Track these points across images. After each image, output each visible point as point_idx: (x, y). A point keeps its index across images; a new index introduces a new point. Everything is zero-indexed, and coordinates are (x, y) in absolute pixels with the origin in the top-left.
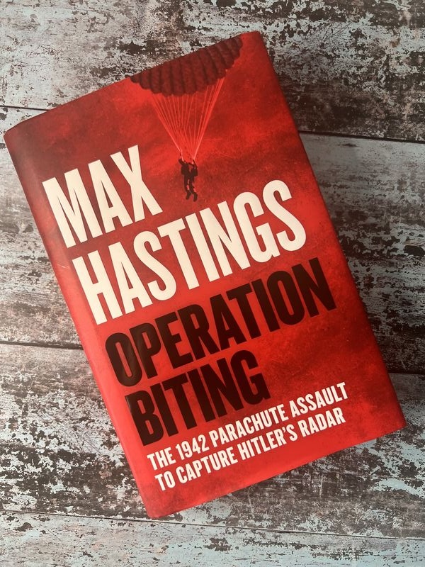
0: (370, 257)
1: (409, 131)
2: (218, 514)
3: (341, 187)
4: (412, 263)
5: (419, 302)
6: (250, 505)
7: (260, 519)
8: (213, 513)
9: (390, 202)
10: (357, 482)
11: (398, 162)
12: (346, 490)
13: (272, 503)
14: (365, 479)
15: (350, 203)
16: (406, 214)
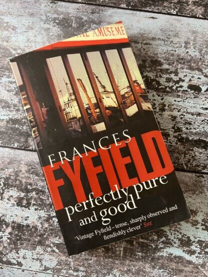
0: (164, 91)
1: (193, 11)
2: (48, 264)
3: (146, 44)
4: (193, 96)
5: (197, 123)
6: (71, 260)
7: (77, 271)
8: (44, 263)
9: (178, 55)
10: (149, 248)
11: (185, 30)
12: (140, 254)
13: (86, 260)
14: (154, 247)
15: (152, 55)
16: (189, 64)
